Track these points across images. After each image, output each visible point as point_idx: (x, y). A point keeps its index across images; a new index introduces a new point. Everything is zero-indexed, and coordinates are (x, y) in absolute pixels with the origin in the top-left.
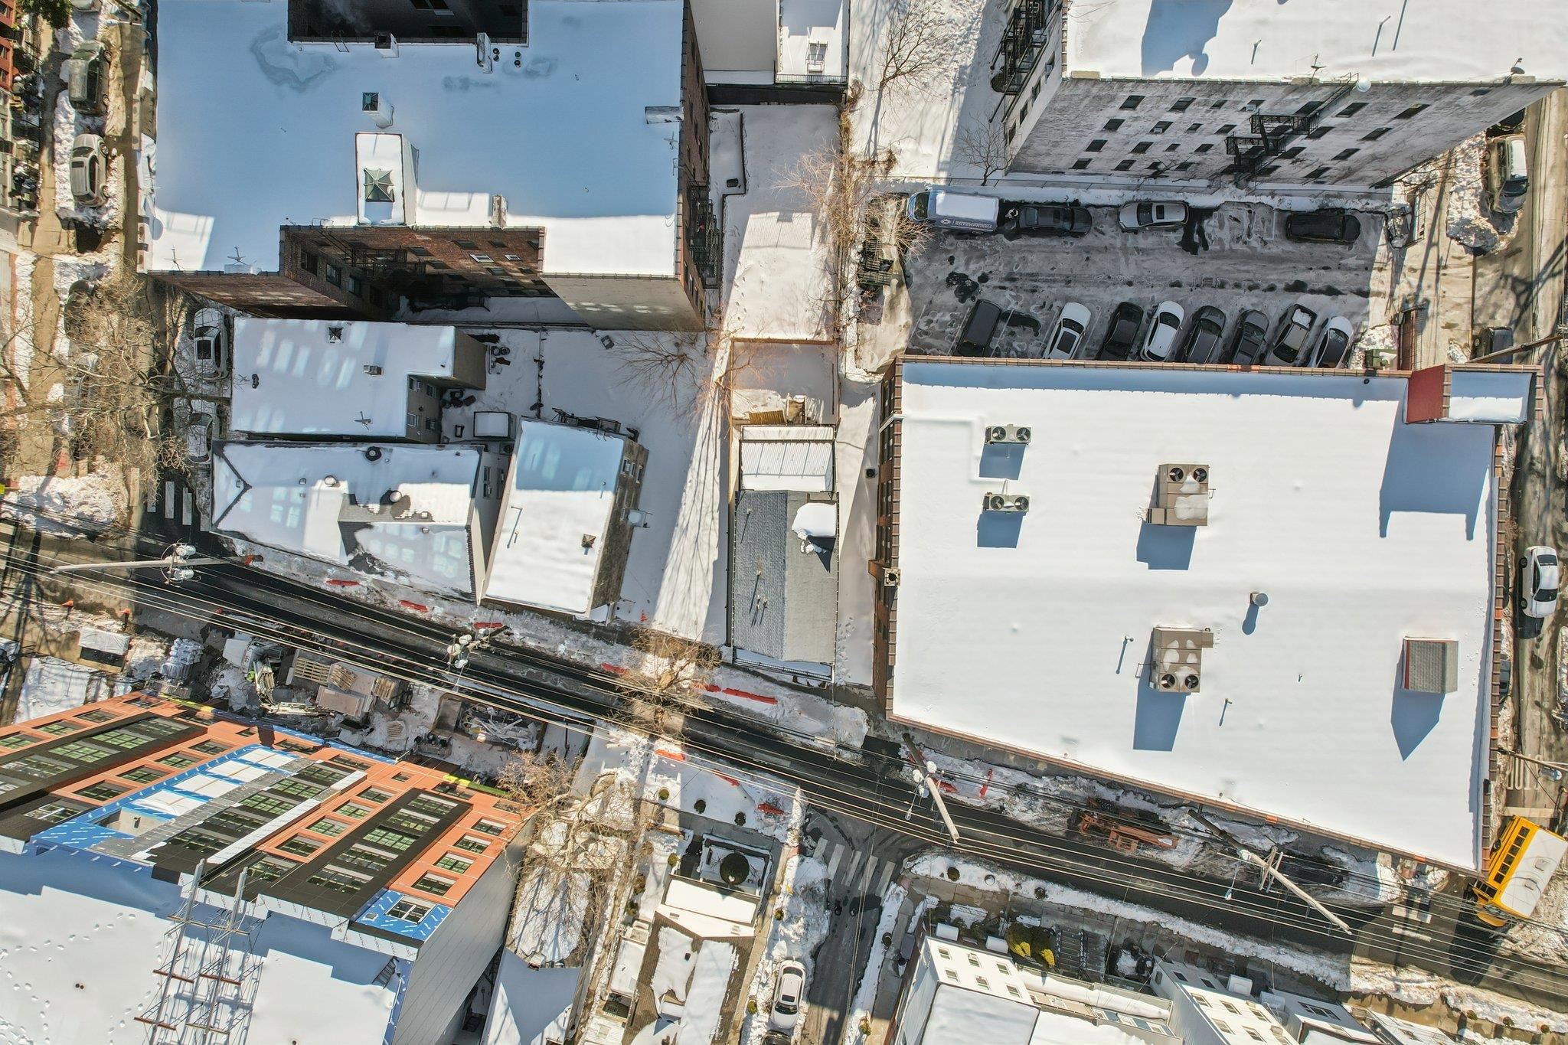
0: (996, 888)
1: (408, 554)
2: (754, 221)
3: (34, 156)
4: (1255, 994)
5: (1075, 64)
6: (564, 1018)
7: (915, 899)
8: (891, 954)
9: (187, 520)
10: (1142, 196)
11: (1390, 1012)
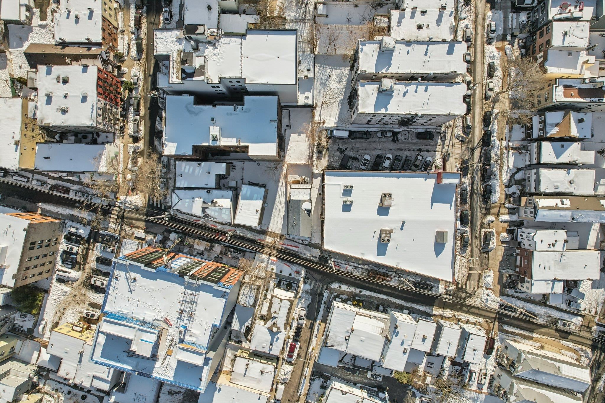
0: (350, 291)
1: (216, 214)
2: (292, 135)
3: (123, 121)
4: (409, 314)
5: (360, 110)
6: (250, 321)
7: (331, 293)
8: (326, 307)
9: (159, 206)
10: (382, 129)
11: (442, 319)
